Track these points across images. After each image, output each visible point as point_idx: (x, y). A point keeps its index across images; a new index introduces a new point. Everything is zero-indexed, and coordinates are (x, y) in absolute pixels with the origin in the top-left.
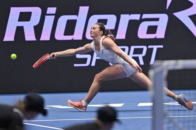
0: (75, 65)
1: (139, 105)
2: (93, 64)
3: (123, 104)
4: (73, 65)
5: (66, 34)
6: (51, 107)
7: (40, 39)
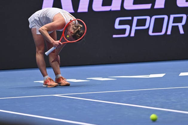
0: (114, 36)
1: (180, 75)
2: (132, 35)
3: (164, 74)
4: (112, 36)
5: (104, 4)
6: (92, 79)
7: (77, 10)
